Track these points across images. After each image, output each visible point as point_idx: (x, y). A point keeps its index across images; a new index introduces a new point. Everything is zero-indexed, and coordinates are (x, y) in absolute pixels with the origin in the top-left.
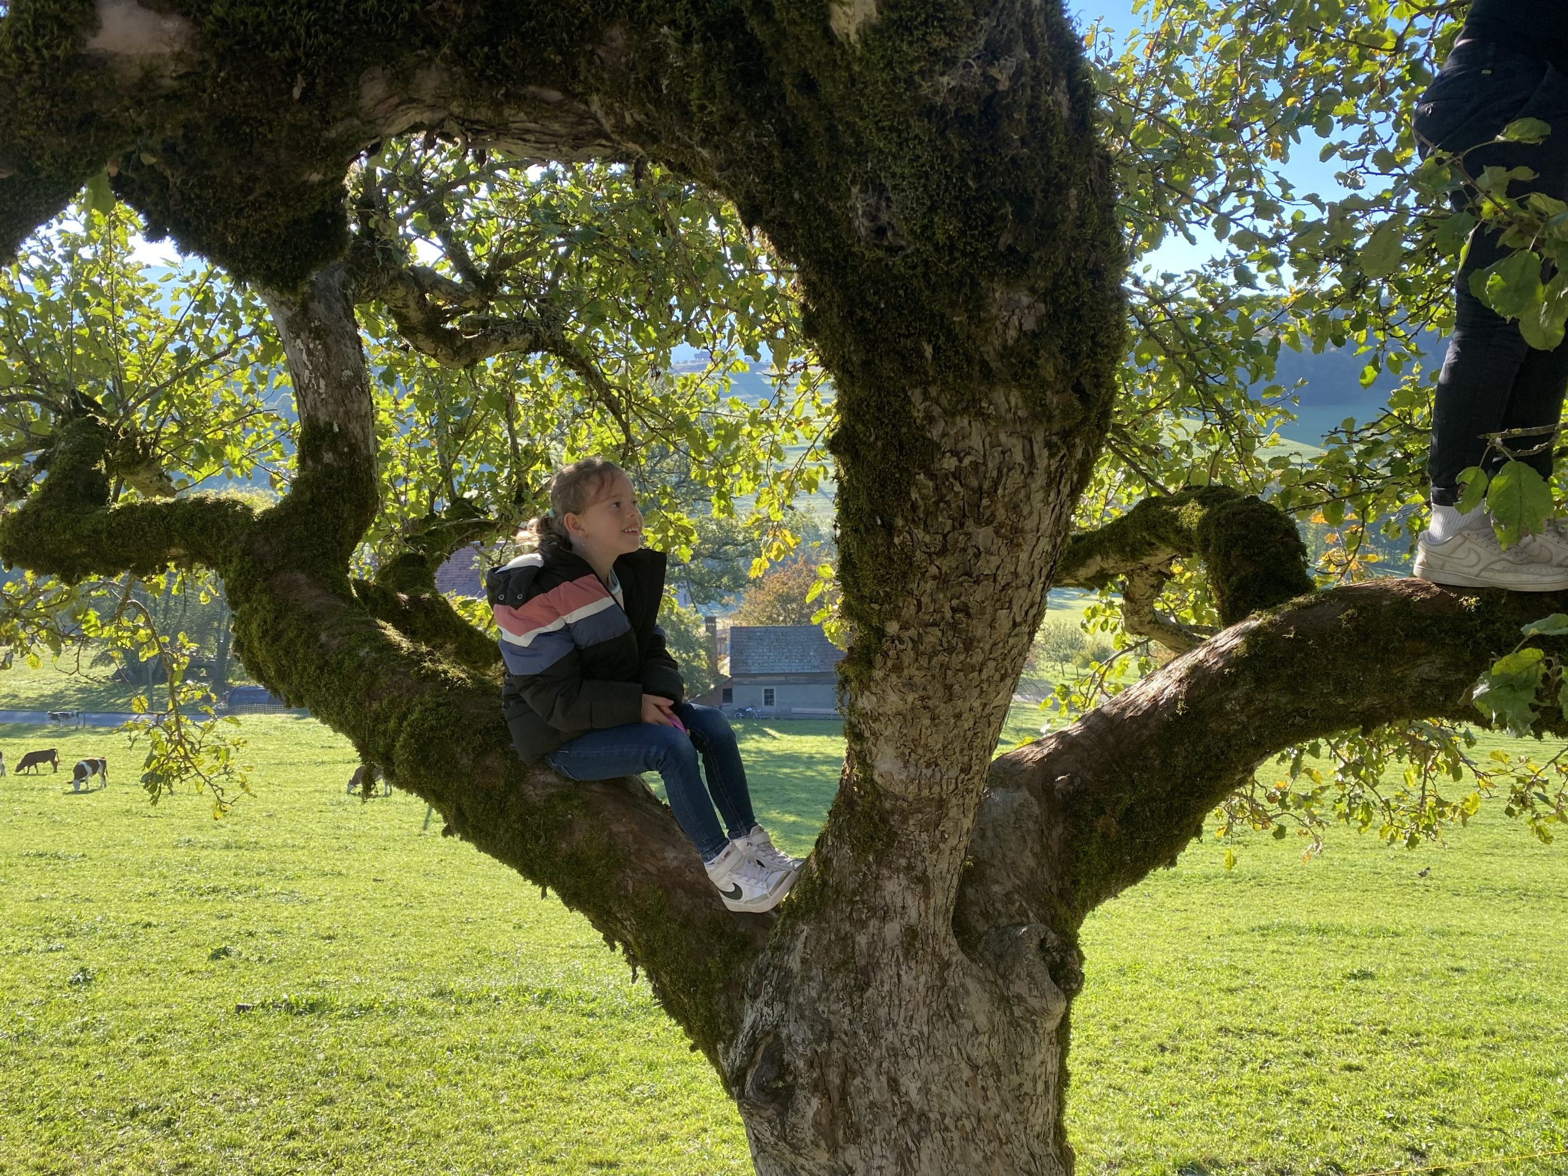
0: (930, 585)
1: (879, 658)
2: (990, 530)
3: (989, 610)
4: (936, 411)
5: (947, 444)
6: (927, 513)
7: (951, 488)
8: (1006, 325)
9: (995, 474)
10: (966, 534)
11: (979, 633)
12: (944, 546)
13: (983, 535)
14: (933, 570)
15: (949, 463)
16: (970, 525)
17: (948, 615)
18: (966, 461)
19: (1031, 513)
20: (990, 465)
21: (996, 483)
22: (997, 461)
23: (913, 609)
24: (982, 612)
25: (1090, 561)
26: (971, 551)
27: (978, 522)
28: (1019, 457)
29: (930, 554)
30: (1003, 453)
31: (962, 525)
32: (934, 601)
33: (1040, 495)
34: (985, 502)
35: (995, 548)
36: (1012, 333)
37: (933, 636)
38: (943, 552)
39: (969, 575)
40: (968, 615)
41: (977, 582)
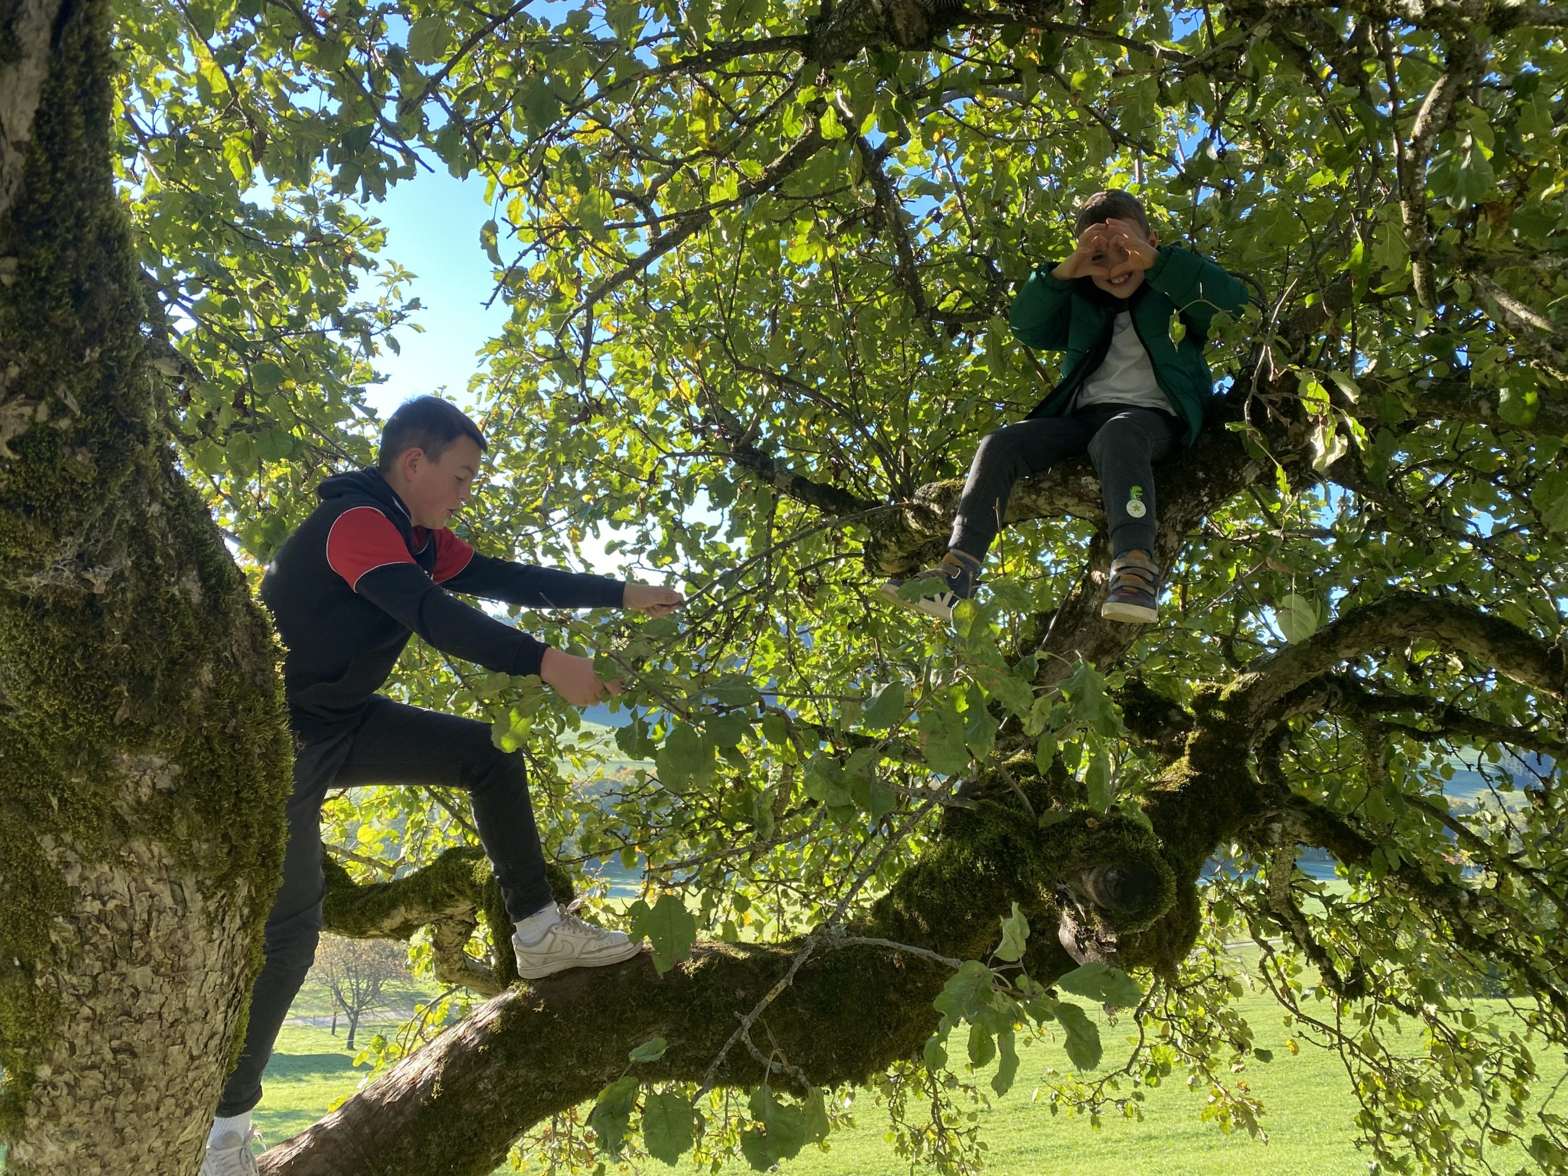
0: (82, 1027)
1: (30, 1106)
2: (147, 970)
3: (158, 1046)
4: (71, 857)
5: (87, 888)
6: (71, 954)
7: (96, 931)
8: (137, 784)
9: (145, 916)
10: (119, 975)
11: (150, 1070)
12: (95, 987)
13: (140, 975)
14: (86, 1011)
15: (92, 907)
16: (122, 966)
17: (109, 1056)
18: (111, 905)
19: (193, 951)
20: (138, 909)
21: (147, 926)
22: (146, 905)
23: (65, 1054)
24: (151, 1049)
25: (394, 912)
26: (127, 992)
27: (131, 962)
28: (168, 901)
29: (78, 997)
30: (152, 897)
31: (114, 966)
32: (89, 1042)
33: (202, 933)
34: (137, 944)
35: (156, 987)
36: (145, 792)
37: (92, 1080)
38: (94, 993)
39: (129, 1014)
40: (134, 1055)
41: (140, 1021)
